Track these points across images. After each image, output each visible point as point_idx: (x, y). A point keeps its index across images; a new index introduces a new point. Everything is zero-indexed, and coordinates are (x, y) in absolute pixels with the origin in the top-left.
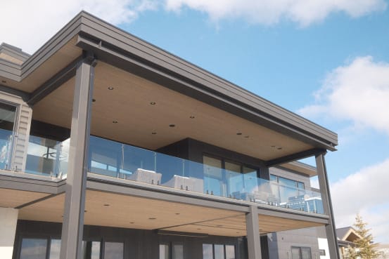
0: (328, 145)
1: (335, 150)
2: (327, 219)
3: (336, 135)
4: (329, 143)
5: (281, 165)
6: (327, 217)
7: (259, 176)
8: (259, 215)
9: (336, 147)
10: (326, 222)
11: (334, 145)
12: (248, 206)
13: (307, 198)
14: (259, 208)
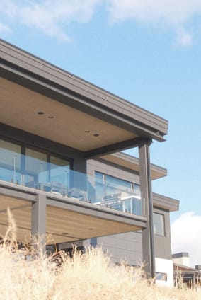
0: (155, 134)
1: (164, 140)
2: (145, 222)
3: (166, 122)
4: (155, 131)
5: (101, 157)
6: (145, 219)
7: (72, 168)
8: (48, 205)
9: (165, 137)
10: (143, 225)
11: (163, 134)
12: (35, 194)
13: (124, 197)
14: (48, 198)
